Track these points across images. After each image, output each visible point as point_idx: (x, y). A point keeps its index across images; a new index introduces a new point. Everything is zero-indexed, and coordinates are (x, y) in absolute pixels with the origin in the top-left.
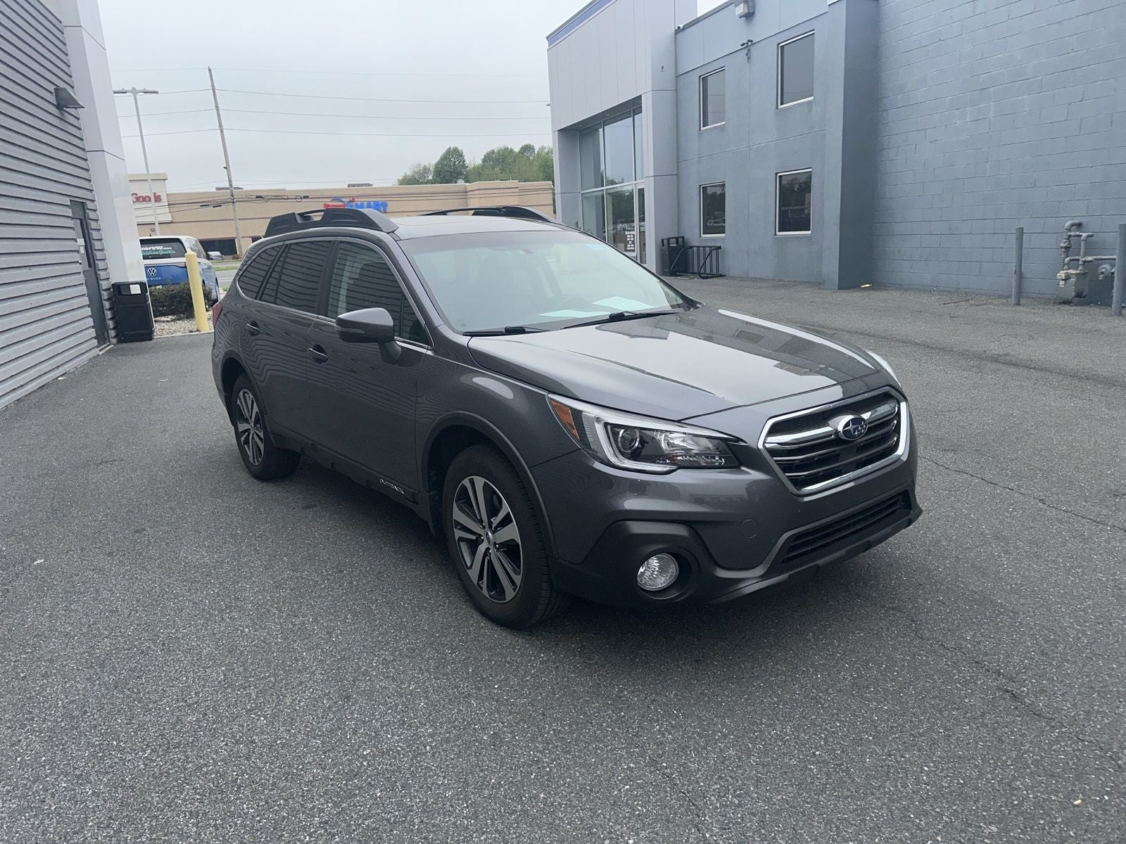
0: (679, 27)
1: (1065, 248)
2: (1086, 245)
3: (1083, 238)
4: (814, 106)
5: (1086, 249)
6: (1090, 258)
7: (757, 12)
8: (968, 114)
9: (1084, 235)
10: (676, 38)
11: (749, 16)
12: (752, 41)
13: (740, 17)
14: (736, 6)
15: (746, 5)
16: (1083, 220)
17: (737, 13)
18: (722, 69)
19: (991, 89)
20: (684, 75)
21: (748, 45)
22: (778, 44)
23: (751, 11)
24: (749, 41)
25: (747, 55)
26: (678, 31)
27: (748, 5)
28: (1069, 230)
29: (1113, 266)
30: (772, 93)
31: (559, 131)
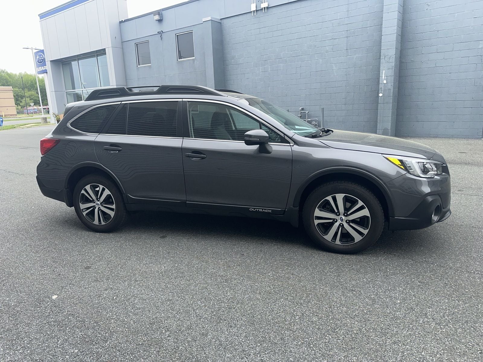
0: (122, 21)
1: (300, 116)
2: (308, 115)
3: (306, 113)
4: (195, 61)
5: (308, 117)
6: (309, 120)
7: (163, 19)
8: (261, 69)
9: (307, 112)
10: (120, 25)
11: (160, 21)
12: (162, 31)
13: (156, 21)
14: (154, 16)
15: (159, 16)
16: (304, 107)
17: (155, 19)
18: (148, 42)
19: (269, 61)
20: (126, 42)
21: (161, 33)
22: (176, 34)
23: (161, 19)
24: (161, 31)
25: (161, 37)
26: (121, 22)
27: (160, 16)
28: (301, 110)
29: (316, 122)
30: (175, 54)
31: (50, 61)
